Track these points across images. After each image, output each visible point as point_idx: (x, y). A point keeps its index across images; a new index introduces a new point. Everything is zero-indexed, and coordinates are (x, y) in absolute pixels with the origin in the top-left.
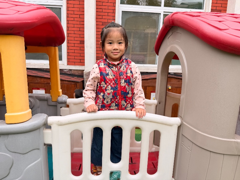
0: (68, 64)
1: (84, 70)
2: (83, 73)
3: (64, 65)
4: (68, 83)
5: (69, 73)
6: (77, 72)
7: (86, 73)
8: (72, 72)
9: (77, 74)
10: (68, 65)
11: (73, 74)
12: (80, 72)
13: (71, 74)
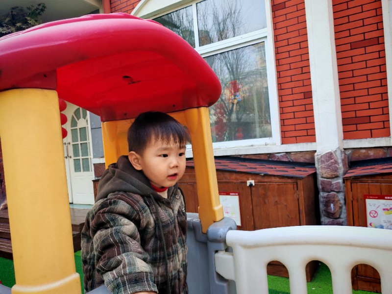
0: (283, 142)
1: (315, 151)
2: (313, 158)
3: (275, 144)
4: (280, 180)
5: (287, 160)
6: (302, 157)
7: (320, 156)
8: (293, 158)
9: (302, 160)
10: (282, 144)
11: (294, 161)
12: (308, 156)
13: (289, 161)
